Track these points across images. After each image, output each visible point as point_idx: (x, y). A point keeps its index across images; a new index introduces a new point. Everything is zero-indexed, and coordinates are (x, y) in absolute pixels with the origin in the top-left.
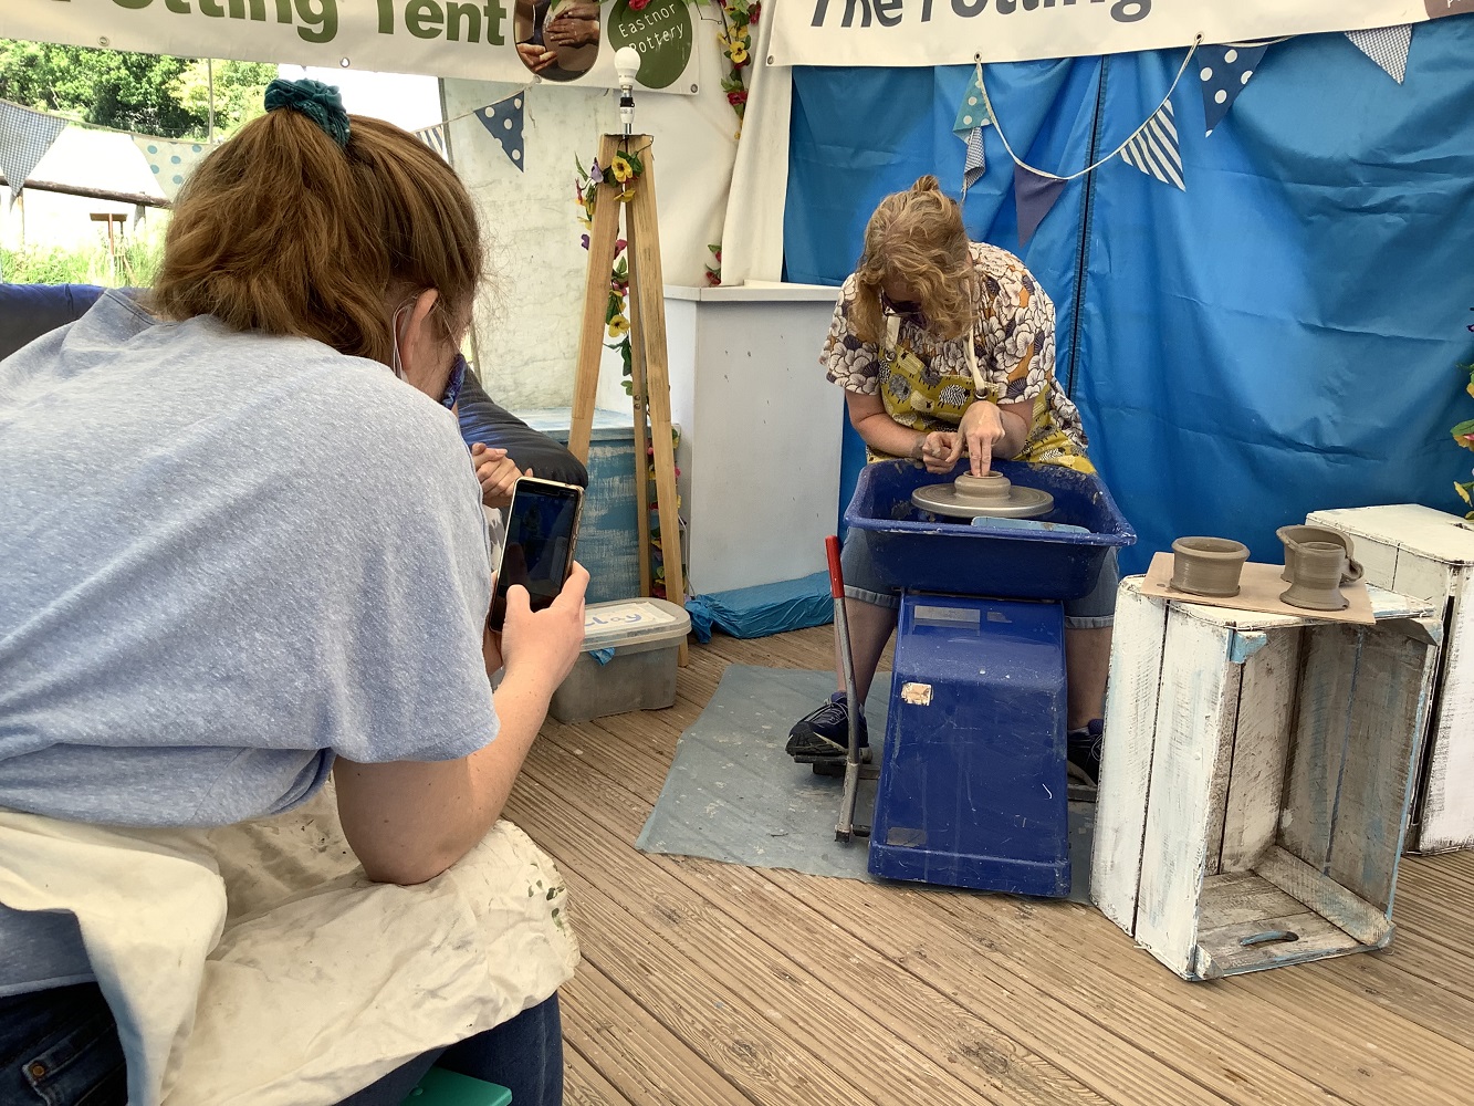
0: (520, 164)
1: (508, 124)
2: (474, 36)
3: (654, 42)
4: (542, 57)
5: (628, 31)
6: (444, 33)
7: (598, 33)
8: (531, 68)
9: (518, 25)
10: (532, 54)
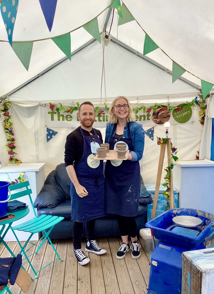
0: (153, 139)
1: (150, 133)
2: (144, 120)
3: (182, 115)
4: (157, 121)
5: (177, 113)
6: (139, 120)
7: (170, 115)
8: (155, 123)
9: (153, 117)
10: (155, 120)
